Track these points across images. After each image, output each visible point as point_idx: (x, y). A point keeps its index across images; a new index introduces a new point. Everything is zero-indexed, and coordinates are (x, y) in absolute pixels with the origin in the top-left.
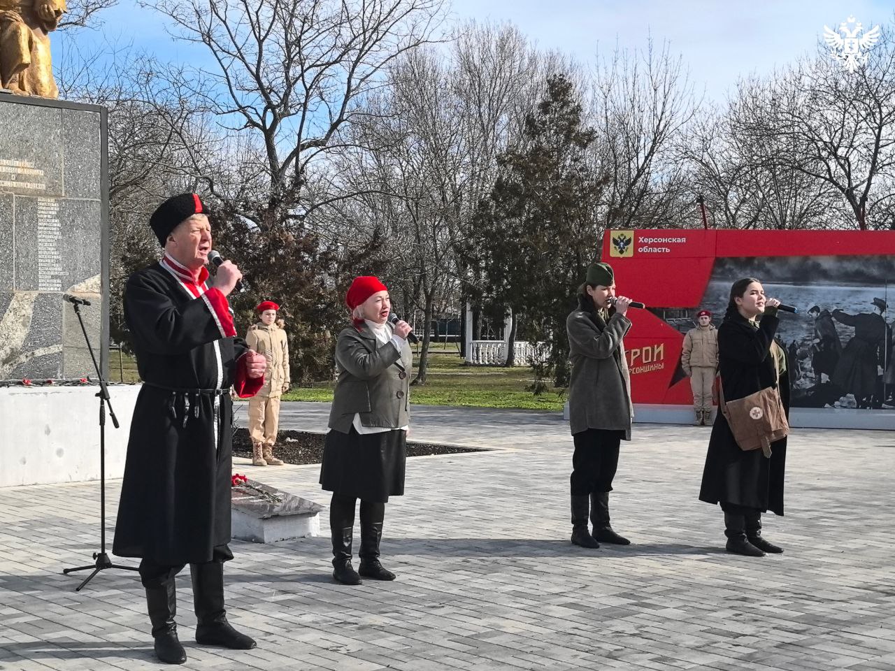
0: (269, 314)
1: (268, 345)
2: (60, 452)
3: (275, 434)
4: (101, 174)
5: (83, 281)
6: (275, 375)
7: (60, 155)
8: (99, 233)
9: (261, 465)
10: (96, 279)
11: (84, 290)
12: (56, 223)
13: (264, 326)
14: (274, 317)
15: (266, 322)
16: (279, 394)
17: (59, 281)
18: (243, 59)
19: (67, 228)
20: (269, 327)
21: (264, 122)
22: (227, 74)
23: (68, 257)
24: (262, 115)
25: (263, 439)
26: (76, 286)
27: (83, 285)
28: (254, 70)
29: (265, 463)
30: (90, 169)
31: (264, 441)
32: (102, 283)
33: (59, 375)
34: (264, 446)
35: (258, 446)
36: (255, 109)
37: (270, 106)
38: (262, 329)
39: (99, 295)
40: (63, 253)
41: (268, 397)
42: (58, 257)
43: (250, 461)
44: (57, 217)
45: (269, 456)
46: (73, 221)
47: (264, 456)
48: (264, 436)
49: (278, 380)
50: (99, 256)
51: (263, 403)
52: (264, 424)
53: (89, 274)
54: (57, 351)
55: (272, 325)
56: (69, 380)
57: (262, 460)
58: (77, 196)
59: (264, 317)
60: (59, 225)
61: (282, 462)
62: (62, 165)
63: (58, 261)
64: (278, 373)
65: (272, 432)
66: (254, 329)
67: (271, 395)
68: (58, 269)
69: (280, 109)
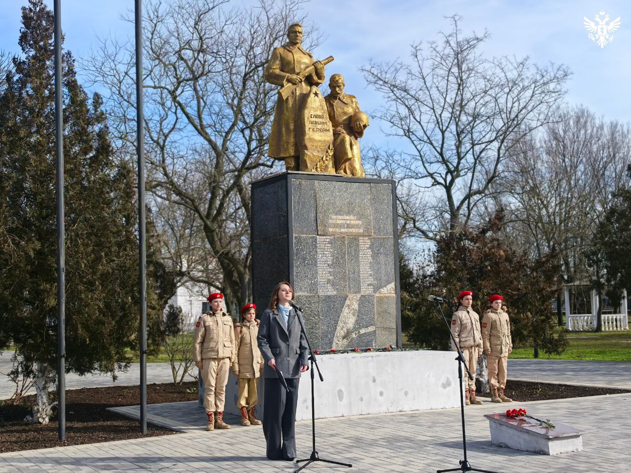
0: (497, 303)
1: (498, 323)
2: (381, 394)
3: (505, 381)
4: (393, 221)
5: (385, 286)
6: (504, 343)
7: (369, 211)
8: (393, 257)
9: (498, 402)
10: (392, 285)
11: (386, 292)
12: (369, 252)
13: (495, 311)
14: (500, 305)
15: (496, 308)
16: (507, 354)
17: (372, 287)
18: (432, 144)
19: (375, 255)
20: (498, 311)
21: (445, 181)
22: (420, 154)
23: (377, 273)
24: (444, 177)
25: (497, 385)
26: (382, 290)
27: (385, 289)
28: (439, 150)
29: (501, 401)
30: (387, 218)
31: (498, 386)
32: (396, 287)
33: (374, 345)
34: (499, 389)
35: (494, 389)
36: (440, 174)
37: (449, 171)
38: (494, 312)
39: (394, 295)
40: (374, 270)
41: (500, 357)
42: (371, 272)
43: (490, 399)
44: (370, 248)
45: (502, 395)
46: (379, 250)
47: (499, 396)
48: (498, 382)
49: (506, 346)
50: (393, 270)
51: (497, 361)
52: (498, 375)
53: (389, 283)
54: (372, 330)
55: (500, 310)
56: (379, 348)
57: (499, 399)
58: (380, 235)
59: (494, 305)
60: (371, 253)
61: (511, 400)
62: (372, 217)
63: (371, 275)
64: (506, 340)
65: (503, 380)
66: (489, 312)
67: (502, 355)
68: (371, 280)
69: (454, 173)
